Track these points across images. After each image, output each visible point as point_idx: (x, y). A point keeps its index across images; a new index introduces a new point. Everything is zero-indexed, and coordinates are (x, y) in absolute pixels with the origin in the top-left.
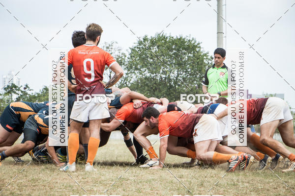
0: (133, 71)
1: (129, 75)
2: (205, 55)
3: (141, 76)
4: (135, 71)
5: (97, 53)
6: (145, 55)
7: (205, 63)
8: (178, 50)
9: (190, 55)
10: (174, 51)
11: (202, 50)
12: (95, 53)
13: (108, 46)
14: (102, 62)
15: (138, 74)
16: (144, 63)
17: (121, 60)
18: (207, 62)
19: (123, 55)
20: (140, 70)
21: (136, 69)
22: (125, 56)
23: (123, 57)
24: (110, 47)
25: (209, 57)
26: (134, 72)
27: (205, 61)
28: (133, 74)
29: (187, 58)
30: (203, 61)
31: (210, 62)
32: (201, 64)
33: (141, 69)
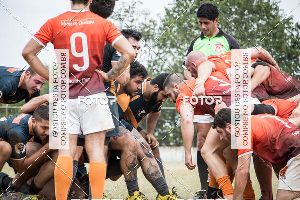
0: (168, 50)
1: (162, 56)
2: (288, 22)
3: (181, 57)
4: (172, 50)
5: (91, 22)
6: (189, 23)
7: (286, 35)
8: (242, 15)
9: (261, 22)
10: (235, 16)
11: (280, 13)
12: (88, 23)
13: (127, 8)
14: (101, 38)
15: (176, 55)
16: (185, 36)
17: (148, 32)
18: (289, 34)
19: (152, 24)
20: (179, 48)
21: (173, 46)
22: (155, 25)
23: (152, 27)
24: (131, 11)
25: (294, 26)
26: (170, 52)
27: (286, 32)
28: (169, 54)
29: (256, 26)
30: (283, 31)
31: (295, 33)
32: (281, 37)
33: (181, 47)
